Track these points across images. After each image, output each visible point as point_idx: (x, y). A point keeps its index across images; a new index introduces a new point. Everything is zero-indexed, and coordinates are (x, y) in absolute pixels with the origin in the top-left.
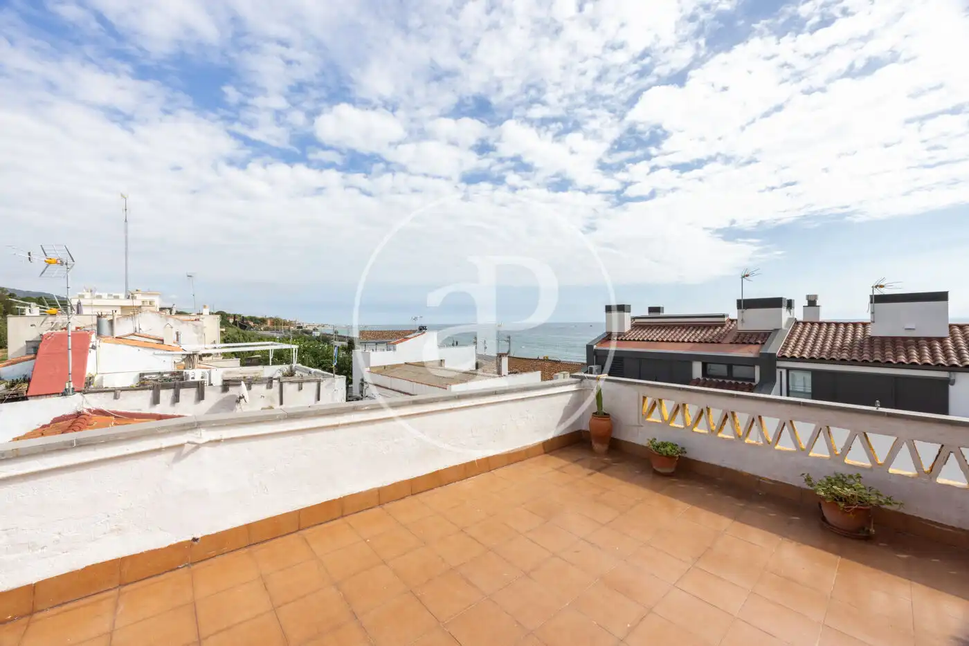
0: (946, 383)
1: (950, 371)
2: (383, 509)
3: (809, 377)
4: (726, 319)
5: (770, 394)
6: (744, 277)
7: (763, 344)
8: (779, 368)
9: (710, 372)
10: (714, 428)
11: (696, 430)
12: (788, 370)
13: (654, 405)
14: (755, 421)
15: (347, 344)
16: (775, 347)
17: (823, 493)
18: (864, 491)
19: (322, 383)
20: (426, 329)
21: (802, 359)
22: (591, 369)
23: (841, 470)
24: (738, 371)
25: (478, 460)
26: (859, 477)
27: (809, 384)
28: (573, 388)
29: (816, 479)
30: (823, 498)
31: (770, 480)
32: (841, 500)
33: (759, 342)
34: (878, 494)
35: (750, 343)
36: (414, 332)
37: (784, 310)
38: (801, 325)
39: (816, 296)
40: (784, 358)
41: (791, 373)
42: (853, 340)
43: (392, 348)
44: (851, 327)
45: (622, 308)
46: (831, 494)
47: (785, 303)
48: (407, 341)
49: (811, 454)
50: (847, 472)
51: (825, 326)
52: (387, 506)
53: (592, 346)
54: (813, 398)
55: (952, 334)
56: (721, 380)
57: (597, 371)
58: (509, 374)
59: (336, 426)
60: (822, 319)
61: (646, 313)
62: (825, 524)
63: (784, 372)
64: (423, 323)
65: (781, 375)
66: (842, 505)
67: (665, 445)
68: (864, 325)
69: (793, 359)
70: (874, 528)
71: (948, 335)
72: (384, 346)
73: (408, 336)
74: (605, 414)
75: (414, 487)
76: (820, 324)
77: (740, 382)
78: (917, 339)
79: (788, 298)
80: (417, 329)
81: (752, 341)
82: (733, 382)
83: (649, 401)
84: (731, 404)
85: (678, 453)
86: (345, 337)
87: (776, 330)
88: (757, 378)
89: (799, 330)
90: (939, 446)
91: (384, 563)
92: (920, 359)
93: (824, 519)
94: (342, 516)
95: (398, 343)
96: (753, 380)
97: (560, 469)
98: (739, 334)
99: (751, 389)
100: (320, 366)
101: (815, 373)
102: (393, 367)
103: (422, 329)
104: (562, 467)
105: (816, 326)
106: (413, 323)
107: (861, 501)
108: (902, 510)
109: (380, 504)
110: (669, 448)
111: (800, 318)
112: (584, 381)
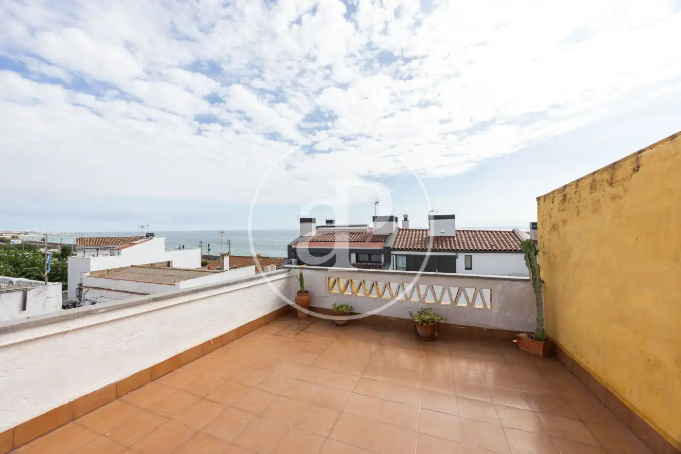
0: (455, 258)
1: (456, 252)
2: (121, 401)
3: (405, 259)
4: (367, 228)
5: (388, 269)
6: (376, 203)
7: (385, 242)
8: (393, 255)
9: (361, 259)
10: (367, 292)
11: (358, 294)
12: (396, 255)
13: (335, 282)
14: (387, 285)
15: (60, 252)
16: (390, 244)
17: (417, 320)
18: (433, 316)
19: (29, 292)
20: (153, 236)
21: (402, 250)
22: (291, 261)
23: (423, 306)
24: (374, 258)
25: (213, 339)
26: (431, 309)
27: (405, 262)
28: (284, 275)
29: (415, 313)
30: (418, 323)
31: (395, 318)
32: (424, 322)
33: (383, 240)
34: (438, 316)
35: (379, 241)
36: (141, 238)
37: (394, 222)
38: (401, 231)
39: (407, 215)
40: (394, 249)
41: (397, 257)
42: (422, 239)
43: (116, 253)
44: (421, 231)
45: (310, 220)
46: (421, 319)
47: (394, 219)
48: (134, 246)
49: (411, 300)
50: (426, 307)
51: (411, 231)
52: (125, 398)
53: (291, 246)
54: (407, 270)
55: (457, 235)
56: (365, 264)
57: (295, 262)
58: (230, 269)
59: (65, 333)
60: (409, 228)
61: (324, 224)
62: (418, 336)
63: (395, 257)
64: (150, 231)
65: (393, 258)
66: (425, 324)
67: (342, 306)
68: (426, 230)
69: (398, 249)
70: (437, 333)
71: (455, 235)
72: (108, 252)
73: (135, 242)
74: (305, 291)
75: (154, 374)
76: (409, 230)
77: (375, 264)
78: (445, 237)
79: (396, 216)
80: (144, 235)
81: (380, 240)
82: (371, 264)
83: (332, 280)
84: (375, 277)
85: (349, 310)
86: (57, 244)
87: (391, 234)
88: (383, 262)
89: (400, 234)
90: (474, 289)
91: (128, 448)
92: (446, 247)
93: (418, 334)
94: (73, 420)
95: (123, 248)
96: (381, 262)
97: (276, 334)
98: (374, 236)
99: (380, 267)
100: (23, 274)
101: (407, 256)
102: (117, 270)
103: (150, 236)
104: (278, 333)
105: (408, 231)
106: (140, 230)
107: (432, 320)
108: (447, 322)
109: (118, 397)
110: (344, 308)
111: (401, 227)
112: (292, 270)
